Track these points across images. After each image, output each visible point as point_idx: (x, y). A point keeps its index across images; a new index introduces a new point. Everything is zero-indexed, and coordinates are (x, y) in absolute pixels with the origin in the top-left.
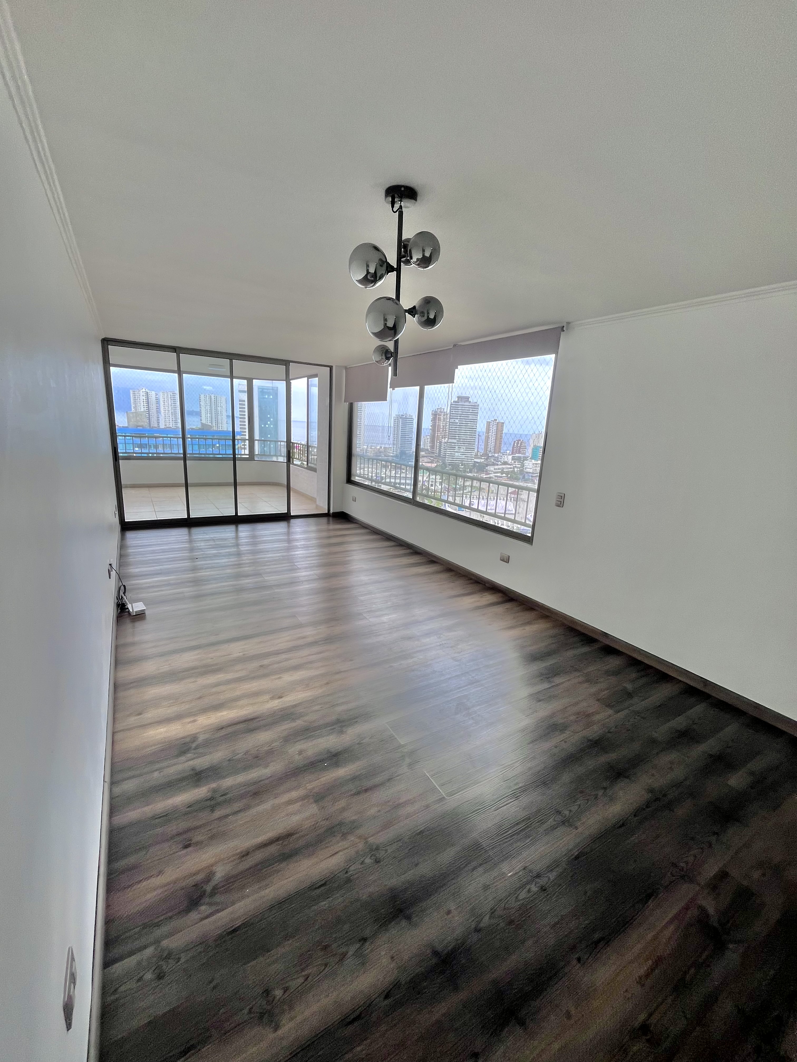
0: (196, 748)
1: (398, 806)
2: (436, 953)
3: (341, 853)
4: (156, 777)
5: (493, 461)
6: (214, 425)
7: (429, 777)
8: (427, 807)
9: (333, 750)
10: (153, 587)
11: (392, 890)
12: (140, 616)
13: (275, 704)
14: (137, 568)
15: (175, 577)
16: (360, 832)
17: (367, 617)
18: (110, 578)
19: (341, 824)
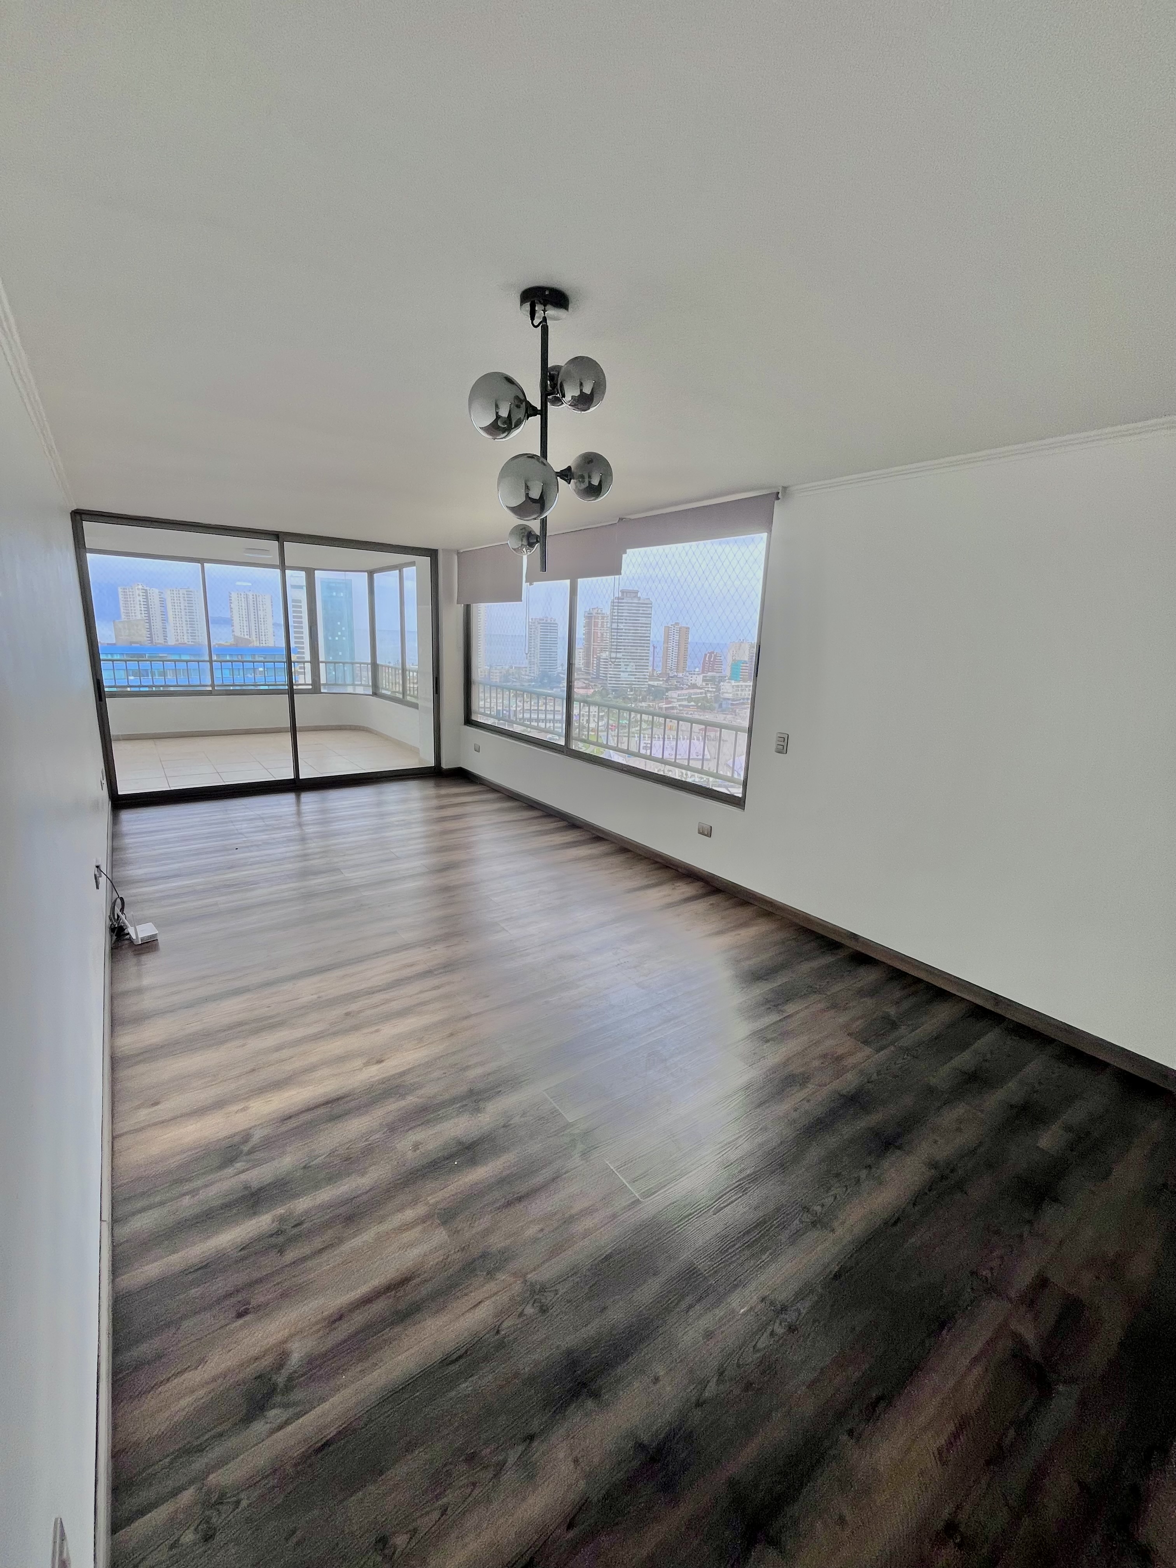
0: (250, 1153)
1: (570, 1220)
2: (640, 1446)
3: (487, 1303)
4: (187, 1205)
5: (676, 683)
6: (255, 639)
7: (614, 1170)
8: (614, 1216)
9: (464, 1140)
10: (169, 897)
11: (569, 1352)
12: (149, 945)
13: (374, 1073)
14: (140, 868)
15: (203, 880)
16: (514, 1265)
17: (506, 928)
18: (98, 888)
19: (484, 1256)
